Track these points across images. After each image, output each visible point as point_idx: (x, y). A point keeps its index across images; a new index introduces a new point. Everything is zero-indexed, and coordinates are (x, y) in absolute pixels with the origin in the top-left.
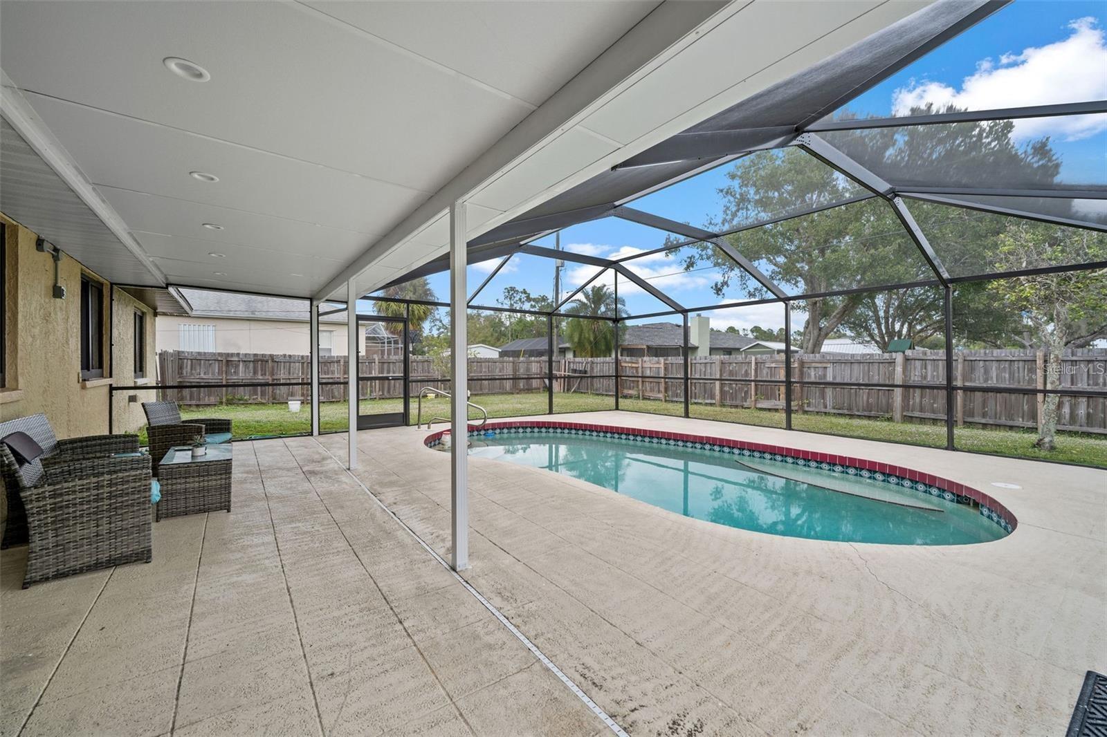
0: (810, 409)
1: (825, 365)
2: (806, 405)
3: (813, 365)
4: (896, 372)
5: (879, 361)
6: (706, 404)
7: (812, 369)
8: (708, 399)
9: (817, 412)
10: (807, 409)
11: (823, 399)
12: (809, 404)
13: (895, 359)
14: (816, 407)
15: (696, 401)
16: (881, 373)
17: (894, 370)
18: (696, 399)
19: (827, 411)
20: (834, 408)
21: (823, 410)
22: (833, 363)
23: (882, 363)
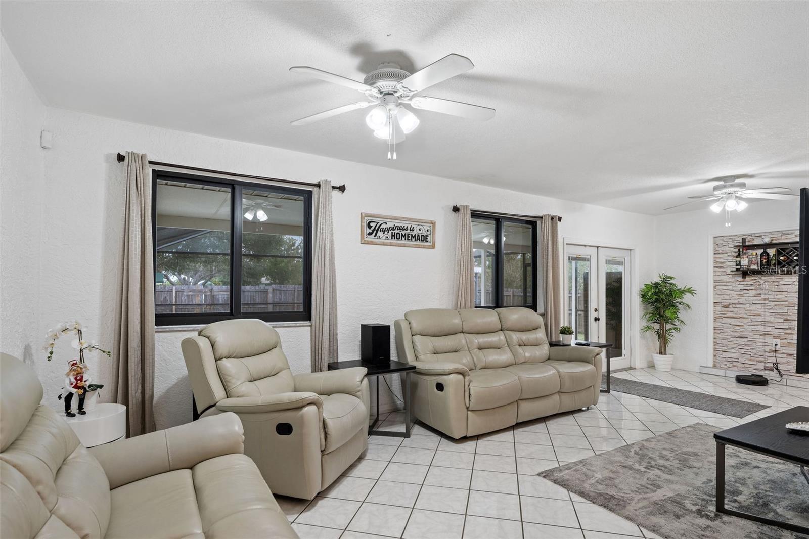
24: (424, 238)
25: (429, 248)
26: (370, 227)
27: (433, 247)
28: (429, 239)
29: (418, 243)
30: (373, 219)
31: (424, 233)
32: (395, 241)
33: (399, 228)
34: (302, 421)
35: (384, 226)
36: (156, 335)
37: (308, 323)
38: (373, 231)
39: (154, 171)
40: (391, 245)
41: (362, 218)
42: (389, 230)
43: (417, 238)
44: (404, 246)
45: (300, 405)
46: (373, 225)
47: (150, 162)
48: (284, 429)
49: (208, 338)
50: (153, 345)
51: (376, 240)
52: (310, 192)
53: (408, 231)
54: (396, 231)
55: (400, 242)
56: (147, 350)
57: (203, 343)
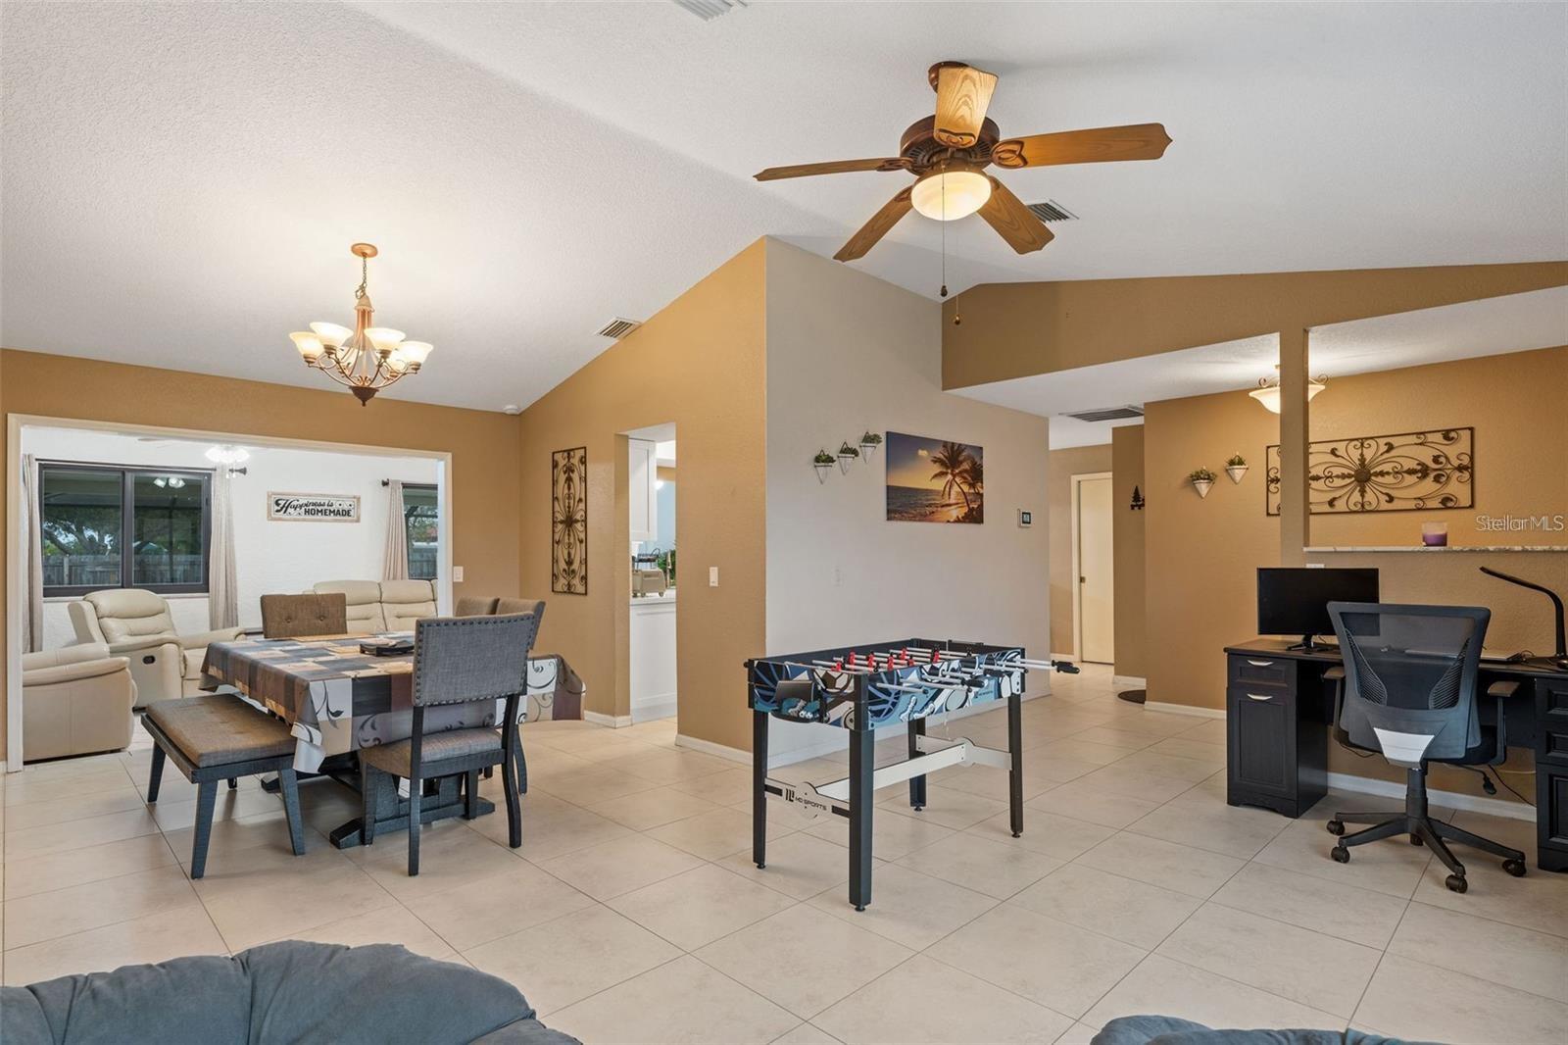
24: (347, 513)
25: (351, 521)
26: (277, 504)
27: (358, 521)
28: (352, 513)
29: (338, 517)
30: (281, 497)
31: (346, 508)
32: (311, 517)
33: (314, 504)
34: (162, 654)
35: (295, 503)
36: (45, 605)
37: (206, 594)
38: (282, 508)
39: (40, 464)
40: (304, 520)
41: (269, 497)
42: (301, 506)
43: (337, 513)
44: (320, 521)
45: (160, 643)
46: (282, 503)
47: (37, 460)
48: (150, 660)
49: (91, 602)
50: (42, 626)
51: (285, 516)
52: (210, 474)
53: (326, 507)
54: (311, 507)
55: (315, 517)
56: (36, 616)
57: (87, 607)
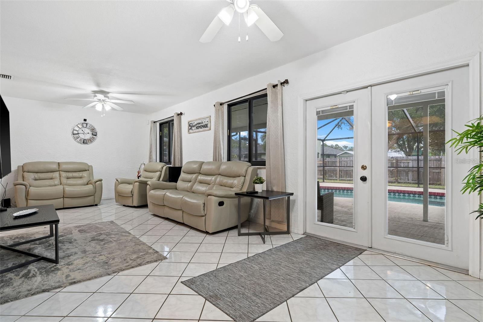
0: (401, 181)
1: (408, 161)
2: (399, 180)
3: (403, 161)
4: (442, 164)
5: (433, 159)
6: (348, 180)
7: (402, 163)
8: (348, 178)
9: (405, 183)
10: (399, 181)
11: (407, 177)
12: (400, 179)
13: (441, 159)
14: (404, 180)
15: (342, 179)
16: (435, 165)
17: (441, 163)
18: (342, 178)
19: (409, 181)
20: (412, 180)
21: (408, 181)
22: (412, 160)
23: (435, 160)
24: (206, 126)
25: (209, 130)
28: (208, 126)
29: (204, 129)
30: (191, 122)
31: (206, 123)
32: (197, 130)
33: (198, 124)
35: (194, 124)
43: (204, 126)
44: (200, 131)
46: (191, 125)
51: (191, 131)
